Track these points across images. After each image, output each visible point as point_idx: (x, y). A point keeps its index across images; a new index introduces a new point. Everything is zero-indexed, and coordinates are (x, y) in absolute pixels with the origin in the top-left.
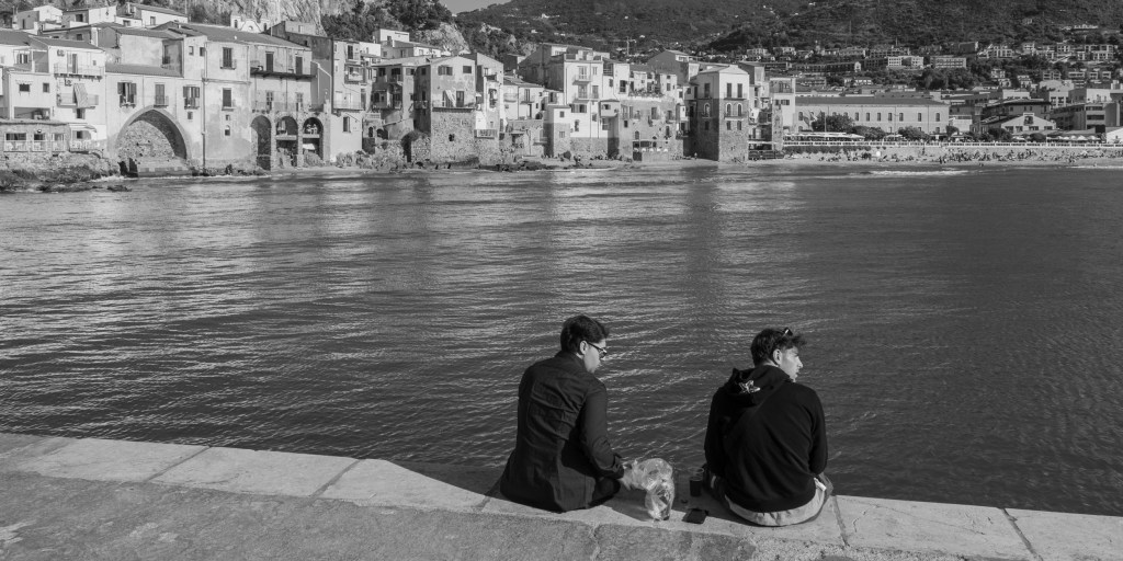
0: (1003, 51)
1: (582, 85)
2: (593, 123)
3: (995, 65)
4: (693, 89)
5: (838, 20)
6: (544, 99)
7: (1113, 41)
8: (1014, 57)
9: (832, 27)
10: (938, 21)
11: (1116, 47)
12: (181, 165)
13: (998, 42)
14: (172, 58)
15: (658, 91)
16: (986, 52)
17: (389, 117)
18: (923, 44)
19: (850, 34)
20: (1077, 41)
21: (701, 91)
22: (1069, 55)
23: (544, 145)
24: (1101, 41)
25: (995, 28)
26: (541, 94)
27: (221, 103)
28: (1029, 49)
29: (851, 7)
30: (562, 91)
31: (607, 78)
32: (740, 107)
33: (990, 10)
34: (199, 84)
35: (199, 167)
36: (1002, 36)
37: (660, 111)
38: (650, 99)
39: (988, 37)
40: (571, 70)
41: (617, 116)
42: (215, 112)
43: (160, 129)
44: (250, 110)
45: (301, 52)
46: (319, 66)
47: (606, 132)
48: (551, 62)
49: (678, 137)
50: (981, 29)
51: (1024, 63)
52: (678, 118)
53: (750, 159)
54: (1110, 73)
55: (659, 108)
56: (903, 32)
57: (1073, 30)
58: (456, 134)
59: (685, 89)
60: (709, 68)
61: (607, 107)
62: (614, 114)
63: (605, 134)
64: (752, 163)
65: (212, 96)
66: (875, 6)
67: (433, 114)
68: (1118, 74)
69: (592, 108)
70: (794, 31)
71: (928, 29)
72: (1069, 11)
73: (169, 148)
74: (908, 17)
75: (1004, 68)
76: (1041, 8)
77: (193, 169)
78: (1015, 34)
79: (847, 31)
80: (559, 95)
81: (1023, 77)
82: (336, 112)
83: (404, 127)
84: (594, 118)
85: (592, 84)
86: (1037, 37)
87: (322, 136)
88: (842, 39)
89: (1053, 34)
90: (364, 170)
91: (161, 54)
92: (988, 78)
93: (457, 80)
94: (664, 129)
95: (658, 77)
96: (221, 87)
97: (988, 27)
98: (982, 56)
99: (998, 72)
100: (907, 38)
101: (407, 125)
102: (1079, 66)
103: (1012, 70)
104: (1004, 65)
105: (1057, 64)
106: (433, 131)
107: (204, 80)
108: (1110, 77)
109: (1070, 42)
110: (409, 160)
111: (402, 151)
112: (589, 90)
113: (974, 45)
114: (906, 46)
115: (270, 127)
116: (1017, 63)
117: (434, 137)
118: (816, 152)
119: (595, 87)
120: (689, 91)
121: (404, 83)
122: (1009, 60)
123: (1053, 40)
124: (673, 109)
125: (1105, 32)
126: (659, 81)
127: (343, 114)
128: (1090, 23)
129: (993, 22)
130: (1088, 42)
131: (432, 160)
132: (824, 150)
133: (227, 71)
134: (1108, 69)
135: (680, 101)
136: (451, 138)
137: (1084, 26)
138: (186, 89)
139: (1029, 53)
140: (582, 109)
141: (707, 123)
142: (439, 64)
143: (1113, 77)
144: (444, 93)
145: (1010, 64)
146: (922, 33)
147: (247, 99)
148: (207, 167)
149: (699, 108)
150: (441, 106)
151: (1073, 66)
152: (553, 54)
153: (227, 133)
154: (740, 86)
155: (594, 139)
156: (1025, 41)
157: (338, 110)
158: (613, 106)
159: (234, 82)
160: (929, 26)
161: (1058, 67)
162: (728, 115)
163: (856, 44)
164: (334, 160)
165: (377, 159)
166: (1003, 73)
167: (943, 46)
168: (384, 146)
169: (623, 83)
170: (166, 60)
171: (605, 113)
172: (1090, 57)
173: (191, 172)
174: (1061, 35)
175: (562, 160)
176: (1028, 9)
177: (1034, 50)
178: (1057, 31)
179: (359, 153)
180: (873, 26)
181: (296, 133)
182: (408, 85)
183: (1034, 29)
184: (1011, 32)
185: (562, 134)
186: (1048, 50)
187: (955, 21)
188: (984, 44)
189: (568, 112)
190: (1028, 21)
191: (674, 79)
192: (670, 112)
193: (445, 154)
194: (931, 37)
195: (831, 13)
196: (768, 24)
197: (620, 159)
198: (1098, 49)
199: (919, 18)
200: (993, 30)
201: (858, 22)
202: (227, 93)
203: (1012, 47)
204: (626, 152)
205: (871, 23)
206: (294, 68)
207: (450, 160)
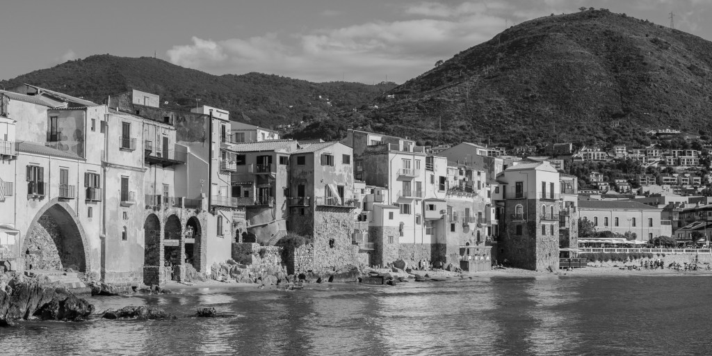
0: (596, 153)
1: (406, 180)
2: (417, 226)
3: (591, 168)
4: (501, 187)
5: (425, 115)
6: (366, 197)
7: (696, 146)
8: (608, 160)
9: (420, 122)
10: (529, 120)
11: (700, 153)
12: (78, 280)
13: (590, 144)
14: (64, 133)
15: (469, 190)
16: (581, 154)
17: (256, 217)
18: (517, 143)
19: (440, 131)
20: (663, 146)
21: (511, 191)
22: (658, 159)
23: (369, 252)
24: (685, 146)
25: (585, 129)
26: (363, 191)
27: (119, 197)
28: (621, 152)
29: (439, 101)
30: (387, 188)
31: (429, 173)
32: (552, 208)
33: (579, 111)
34: (99, 170)
35: (97, 283)
36: (592, 137)
37: (472, 214)
38: (464, 199)
39: (581, 139)
40: (396, 163)
41: (442, 218)
42: (114, 209)
43: (49, 231)
44: (144, 206)
45: (167, 131)
46: (189, 150)
47: (429, 236)
48: (367, 153)
49: (488, 243)
50: (572, 130)
51: (619, 167)
52: (487, 220)
53: (561, 268)
54: (699, 178)
55: (471, 209)
56: (494, 131)
57: (658, 134)
58: (336, 238)
59: (493, 187)
60: (515, 164)
61: (432, 207)
62: (440, 216)
63: (428, 240)
64: (563, 272)
65: (112, 188)
66: (464, 101)
67: (316, 213)
68: (707, 179)
69: (417, 208)
70: (379, 125)
71: (520, 128)
72: (652, 115)
73: (57, 257)
74: (499, 115)
75: (601, 172)
76: (627, 111)
77: (91, 285)
78: (605, 137)
79: (437, 127)
80: (384, 192)
81: (621, 181)
82: (213, 209)
83: (278, 229)
84: (418, 221)
85: (416, 180)
86: (626, 140)
87: (198, 240)
88: (432, 136)
89: (641, 137)
90: (241, 284)
91: (46, 128)
92: (588, 181)
93: (337, 173)
94: (476, 234)
95: (469, 173)
96: (120, 173)
97: (578, 128)
98: (577, 158)
99: (597, 175)
100: (499, 137)
101: (279, 228)
102: (670, 171)
103: (609, 174)
104: (600, 168)
105: (649, 169)
106: (315, 235)
107: (105, 165)
108: (700, 183)
109: (657, 147)
110: (291, 271)
111: (280, 260)
112: (413, 187)
113: (568, 146)
114: (500, 146)
115: (159, 228)
116: (612, 167)
117: (316, 243)
118: (606, 260)
119: (419, 184)
120: (497, 191)
121: (278, 174)
122: (604, 164)
123: (641, 144)
124: (482, 211)
125: (687, 137)
126: (471, 178)
127: (219, 212)
128: (673, 128)
129: (583, 123)
130: (674, 147)
131: (315, 271)
132: (614, 258)
133: (126, 154)
134: (697, 175)
135: (488, 201)
136: (332, 243)
137: (668, 131)
138: (87, 175)
139: (621, 156)
140: (406, 210)
141: (519, 228)
142: (322, 152)
143: (703, 183)
144: (327, 187)
145: (606, 167)
146: (514, 132)
147: (141, 192)
148: (106, 282)
149: (508, 209)
150: (323, 204)
151: (664, 171)
152: (370, 143)
153: (124, 236)
154: (552, 185)
155: (418, 245)
156: (616, 144)
157: (215, 207)
158: (440, 206)
159: (133, 169)
160: (520, 124)
161: (650, 170)
162: (543, 219)
163: (448, 141)
164: (209, 272)
165: (254, 270)
166: (601, 177)
167: (538, 147)
168: (262, 253)
169: (443, 180)
170: (53, 137)
171: (431, 215)
172: (678, 163)
173: (90, 290)
174: (648, 139)
175: (395, 271)
176: (615, 112)
177: (626, 154)
178: (644, 134)
179: (229, 262)
180: (463, 123)
181: (179, 237)
182: (280, 176)
183: (622, 131)
184: (601, 134)
185: (391, 238)
186: (638, 154)
187: (546, 121)
188: (578, 146)
189: (396, 212)
190: (615, 124)
191: (483, 177)
192: (480, 214)
193: (326, 264)
194: (524, 137)
195: (417, 106)
196: (345, 116)
197: (448, 269)
198: (684, 154)
199: (510, 116)
200: (584, 132)
201: (448, 117)
202: (125, 181)
203: (604, 150)
204: (452, 260)
205: (461, 119)
206: (161, 152)
207: (331, 272)
